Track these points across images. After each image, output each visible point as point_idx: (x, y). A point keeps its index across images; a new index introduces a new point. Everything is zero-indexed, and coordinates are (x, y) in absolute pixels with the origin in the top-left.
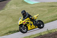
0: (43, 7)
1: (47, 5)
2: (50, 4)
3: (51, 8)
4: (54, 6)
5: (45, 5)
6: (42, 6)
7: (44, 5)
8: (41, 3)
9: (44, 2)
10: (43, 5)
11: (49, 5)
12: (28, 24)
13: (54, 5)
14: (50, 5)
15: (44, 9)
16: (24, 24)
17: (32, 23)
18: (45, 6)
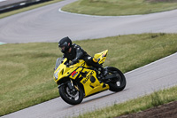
0: (12, 57)
1: (25, 52)
2: (34, 48)
3: (39, 60)
4: (47, 55)
5: (21, 52)
6: (11, 55)
7: (17, 52)
8: (7, 45)
9: (17, 44)
10: (12, 53)
11: (31, 51)
12: (84, 79)
13: (47, 52)
14: (36, 51)
15: (16, 64)
16: (74, 78)
17: (94, 75)
18: (21, 55)
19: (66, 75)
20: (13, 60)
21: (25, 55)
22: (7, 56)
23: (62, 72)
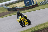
19: (21, 20)
23: (20, 19)
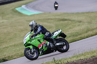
1: (54, 17)
4: (66, 20)
6: (46, 19)
11: (57, 17)
13: (66, 18)
14: (60, 17)
15: (49, 24)
18: (52, 19)
20: (47, 22)
21: (54, 19)
22: (44, 19)
